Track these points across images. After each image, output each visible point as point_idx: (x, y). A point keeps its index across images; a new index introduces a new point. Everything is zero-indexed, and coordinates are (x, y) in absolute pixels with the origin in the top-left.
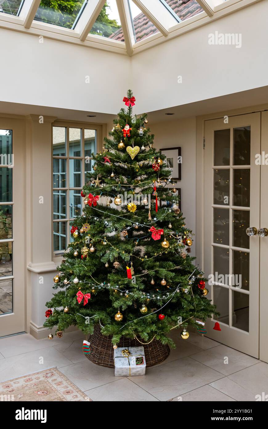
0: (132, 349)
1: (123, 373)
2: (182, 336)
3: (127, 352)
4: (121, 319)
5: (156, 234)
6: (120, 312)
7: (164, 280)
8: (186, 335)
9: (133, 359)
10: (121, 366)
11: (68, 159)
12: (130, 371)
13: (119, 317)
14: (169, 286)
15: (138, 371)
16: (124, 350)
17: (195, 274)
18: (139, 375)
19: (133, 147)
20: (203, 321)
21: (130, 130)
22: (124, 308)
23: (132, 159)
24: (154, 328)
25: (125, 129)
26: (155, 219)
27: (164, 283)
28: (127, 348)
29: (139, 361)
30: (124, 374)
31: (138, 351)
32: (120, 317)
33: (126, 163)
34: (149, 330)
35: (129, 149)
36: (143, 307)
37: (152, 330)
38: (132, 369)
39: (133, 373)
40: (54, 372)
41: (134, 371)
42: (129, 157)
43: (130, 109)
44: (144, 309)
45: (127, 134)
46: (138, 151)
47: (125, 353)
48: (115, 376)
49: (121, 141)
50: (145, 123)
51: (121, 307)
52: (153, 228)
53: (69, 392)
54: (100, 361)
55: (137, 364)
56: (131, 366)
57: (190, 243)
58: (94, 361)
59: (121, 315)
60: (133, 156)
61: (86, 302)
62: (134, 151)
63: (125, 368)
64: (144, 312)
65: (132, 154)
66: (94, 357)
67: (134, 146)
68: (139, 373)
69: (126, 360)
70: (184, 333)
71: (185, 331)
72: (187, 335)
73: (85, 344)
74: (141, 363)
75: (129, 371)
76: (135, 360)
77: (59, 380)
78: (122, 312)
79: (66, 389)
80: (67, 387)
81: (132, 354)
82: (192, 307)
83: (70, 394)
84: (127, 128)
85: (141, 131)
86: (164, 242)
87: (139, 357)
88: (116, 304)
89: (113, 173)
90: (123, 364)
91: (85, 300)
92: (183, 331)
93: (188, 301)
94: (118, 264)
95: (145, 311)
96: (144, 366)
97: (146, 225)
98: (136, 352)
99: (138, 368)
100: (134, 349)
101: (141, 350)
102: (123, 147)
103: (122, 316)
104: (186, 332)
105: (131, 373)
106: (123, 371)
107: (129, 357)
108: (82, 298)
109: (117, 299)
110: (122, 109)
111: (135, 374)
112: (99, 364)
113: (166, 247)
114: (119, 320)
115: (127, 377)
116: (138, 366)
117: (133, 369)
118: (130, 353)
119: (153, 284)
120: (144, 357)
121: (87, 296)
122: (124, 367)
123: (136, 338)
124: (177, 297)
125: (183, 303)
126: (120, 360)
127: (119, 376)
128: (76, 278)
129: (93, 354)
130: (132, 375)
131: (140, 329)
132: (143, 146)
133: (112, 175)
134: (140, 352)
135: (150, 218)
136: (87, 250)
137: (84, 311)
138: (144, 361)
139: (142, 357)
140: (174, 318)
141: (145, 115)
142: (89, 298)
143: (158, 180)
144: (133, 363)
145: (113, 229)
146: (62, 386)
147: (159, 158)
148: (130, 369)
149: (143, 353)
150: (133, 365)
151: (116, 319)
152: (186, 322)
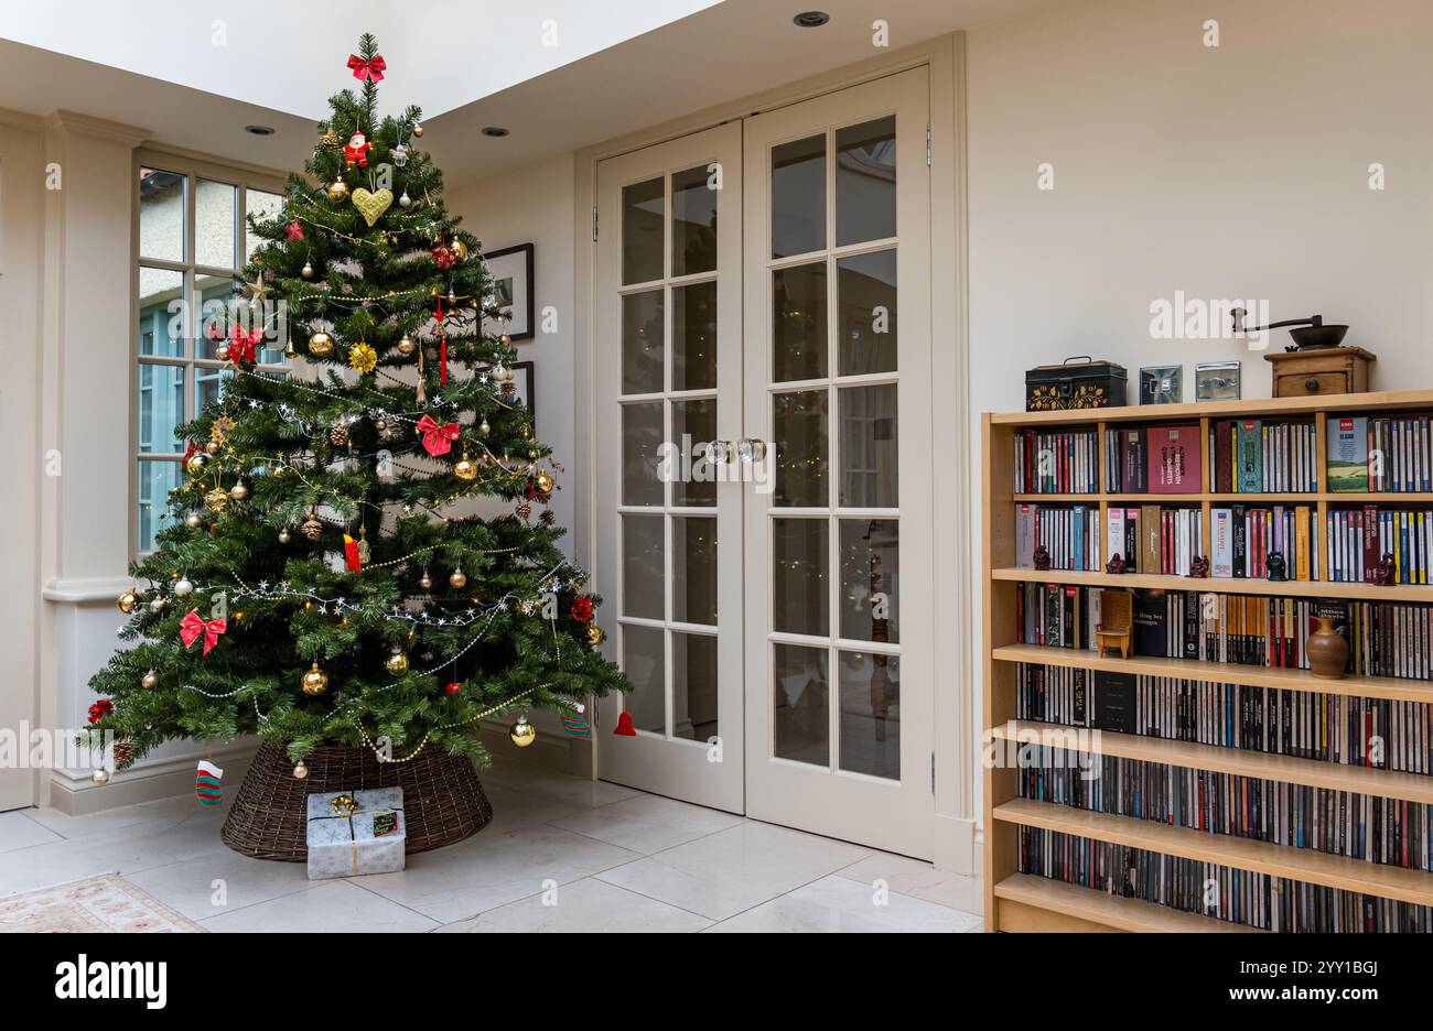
0: (363, 796)
1: (331, 864)
2: (514, 737)
3: (346, 801)
4: (320, 686)
5: (435, 437)
6: (319, 667)
7: (458, 571)
8: (526, 734)
9: (365, 821)
10: (327, 843)
11: (192, 270)
12: (355, 856)
13: (314, 680)
14: (478, 598)
15: (380, 857)
16: (338, 798)
17: (563, 575)
18: (385, 870)
19: (371, 192)
20: (581, 702)
21: (365, 148)
22: (331, 651)
23: (370, 224)
24: (423, 706)
25: (352, 145)
26: (437, 399)
27: (460, 580)
28: (349, 793)
29: (384, 825)
30: (336, 868)
31: (383, 798)
32: (317, 682)
33: (351, 235)
34: (407, 715)
35: (360, 196)
36: (395, 655)
37: (419, 713)
38: (360, 848)
39: (365, 865)
40: (108, 883)
41: (368, 856)
42: (362, 219)
43: (370, 92)
44: (397, 661)
45: (357, 160)
46: (387, 201)
47: (343, 807)
48: (307, 878)
49: (339, 178)
50: (415, 134)
51: (322, 650)
52: (427, 421)
53: (145, 925)
54: (265, 847)
55: (376, 835)
56: (359, 841)
57: (545, 484)
58: (247, 851)
59: (321, 674)
60: (371, 216)
61: (211, 644)
62: (373, 201)
63: (339, 847)
64: (397, 667)
65: (368, 211)
66: (248, 838)
67: (377, 188)
68: (382, 862)
69: (342, 824)
70: (520, 729)
71: (522, 721)
72: (528, 734)
73: (204, 773)
74: (391, 828)
75: (352, 859)
76: (371, 821)
77: (121, 899)
78: (325, 668)
79: (136, 919)
81: (362, 808)
82: (544, 656)
84: (358, 141)
85: (401, 151)
86: (461, 464)
87: (385, 813)
88: (305, 643)
89: (308, 264)
90: (333, 836)
91: (209, 639)
92: (518, 724)
93: (532, 636)
94: (316, 527)
95: (401, 666)
96: (399, 838)
97: (408, 417)
98: (376, 803)
99: (380, 845)
100: (371, 796)
101: (393, 797)
102: (344, 194)
103: (324, 679)
104: (527, 724)
105: (359, 863)
106: (331, 858)
107: (353, 817)
108: (198, 631)
109: (309, 628)
110: (345, 91)
111: (374, 867)
112: (261, 856)
113: (467, 476)
114: (316, 691)
115: (348, 879)
116: (381, 839)
117: (364, 848)
118: (356, 804)
119: (428, 586)
120: (401, 814)
121: (213, 627)
122: (335, 843)
123: (367, 744)
124: (501, 626)
125: (518, 646)
126: (323, 826)
127: (321, 876)
128: (185, 578)
130: (363, 871)
131: (381, 714)
132: (405, 194)
133: (307, 269)
134: (389, 801)
135: (421, 397)
136: (223, 496)
137: (208, 677)
138: (401, 824)
139: (395, 814)
140: (493, 687)
141: (416, 112)
142: (223, 631)
143: (451, 296)
144: (365, 833)
145: (304, 426)
146: (127, 912)
147: (456, 238)
148: (355, 851)
149: (399, 804)
150: (364, 837)
151: (306, 687)
152: (526, 696)
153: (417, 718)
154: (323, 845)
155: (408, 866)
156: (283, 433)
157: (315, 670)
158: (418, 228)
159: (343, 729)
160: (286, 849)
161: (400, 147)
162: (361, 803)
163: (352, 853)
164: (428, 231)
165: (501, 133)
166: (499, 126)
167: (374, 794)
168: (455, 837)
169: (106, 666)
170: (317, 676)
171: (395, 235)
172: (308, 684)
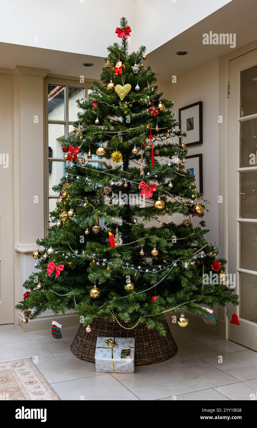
0: (119, 340)
1: (105, 367)
3: (111, 342)
4: (97, 295)
5: (146, 190)
6: (97, 287)
7: (155, 249)
8: (183, 322)
9: (118, 351)
10: (102, 359)
11: (67, 124)
13: (94, 292)
14: (166, 260)
15: (123, 367)
16: (108, 340)
17: (206, 250)
18: (126, 372)
19: (123, 86)
20: (211, 308)
21: (122, 67)
22: (101, 281)
23: (121, 100)
24: (137, 307)
25: (117, 66)
26: (148, 174)
27: (155, 253)
28: (113, 338)
29: (125, 354)
30: (106, 369)
31: (126, 342)
32: (96, 293)
33: (114, 105)
34: (131, 310)
35: (118, 88)
36: (128, 283)
37: (135, 309)
38: (115, 362)
39: (118, 369)
40: (26, 363)
41: (118, 366)
43: (124, 43)
44: (129, 286)
45: (118, 72)
46: (129, 89)
47: (110, 344)
48: (96, 371)
49: (111, 81)
50: (143, 58)
51: (98, 281)
52: (143, 183)
53: (33, 383)
54: (83, 355)
55: (122, 357)
56: (115, 359)
57: (198, 210)
58: (77, 355)
59: (97, 290)
60: (122, 96)
61: (58, 275)
62: (123, 90)
63: (107, 361)
64: (129, 289)
65: (121, 94)
66: (78, 350)
67: (125, 84)
68: (125, 369)
69: (109, 351)
70: (181, 320)
71: (182, 316)
72: (185, 322)
73: (54, 326)
74: (128, 355)
75: (112, 366)
76: (120, 352)
77: (28, 370)
78: (99, 287)
79: (30, 379)
80: (33, 378)
81: (118, 345)
82: (194, 287)
83: (33, 384)
84: (119, 64)
85: (136, 67)
86: (157, 202)
87: (126, 349)
88: (92, 277)
89: (97, 119)
90: (105, 356)
91: (57, 273)
92: (181, 317)
93: (188, 278)
94: (97, 229)
95: (131, 289)
97: (136, 181)
98: (123, 344)
99: (123, 362)
100: (121, 340)
101: (130, 342)
102: (112, 88)
103: (99, 292)
104: (185, 317)
105: (115, 368)
106: (104, 365)
107: (114, 349)
108: (53, 269)
109: (94, 270)
110: (115, 44)
111: (121, 370)
112: (82, 358)
113: (160, 207)
114: (95, 296)
115: (111, 374)
116: (123, 360)
117: (117, 362)
118: (115, 343)
119: (143, 254)
120: (133, 350)
121: (59, 268)
122: (105, 359)
123: (116, 321)
124: (175, 273)
125: (182, 282)
126: (102, 351)
127: (101, 371)
128: (51, 247)
129: (77, 347)
130: (117, 371)
131: (120, 309)
132: (137, 85)
133: (97, 121)
134: (129, 344)
135: (142, 173)
136: (66, 215)
137: (58, 287)
138: (132, 354)
139: (130, 349)
140: (170, 300)
141: (143, 49)
142: (62, 270)
143: (157, 128)
144: (117, 356)
145: (94, 187)
146: (28, 375)
147: (160, 102)
148: (114, 364)
149: (133, 345)
150: (117, 358)
151: (91, 295)
152: (184, 305)
153: (134, 311)
154: (100, 359)
155: (136, 371)
156: (86, 190)
157: (95, 288)
158: (141, 100)
159: (105, 314)
160: (90, 357)
161: (135, 65)
162: (117, 343)
163: (112, 364)
164: (146, 100)
165: (184, 53)
166: (183, 50)
167: (123, 339)
168: (159, 360)
169: (28, 279)
170: (96, 291)
171: (130, 103)
172: (93, 294)
